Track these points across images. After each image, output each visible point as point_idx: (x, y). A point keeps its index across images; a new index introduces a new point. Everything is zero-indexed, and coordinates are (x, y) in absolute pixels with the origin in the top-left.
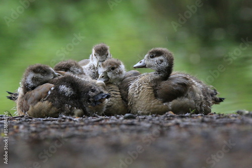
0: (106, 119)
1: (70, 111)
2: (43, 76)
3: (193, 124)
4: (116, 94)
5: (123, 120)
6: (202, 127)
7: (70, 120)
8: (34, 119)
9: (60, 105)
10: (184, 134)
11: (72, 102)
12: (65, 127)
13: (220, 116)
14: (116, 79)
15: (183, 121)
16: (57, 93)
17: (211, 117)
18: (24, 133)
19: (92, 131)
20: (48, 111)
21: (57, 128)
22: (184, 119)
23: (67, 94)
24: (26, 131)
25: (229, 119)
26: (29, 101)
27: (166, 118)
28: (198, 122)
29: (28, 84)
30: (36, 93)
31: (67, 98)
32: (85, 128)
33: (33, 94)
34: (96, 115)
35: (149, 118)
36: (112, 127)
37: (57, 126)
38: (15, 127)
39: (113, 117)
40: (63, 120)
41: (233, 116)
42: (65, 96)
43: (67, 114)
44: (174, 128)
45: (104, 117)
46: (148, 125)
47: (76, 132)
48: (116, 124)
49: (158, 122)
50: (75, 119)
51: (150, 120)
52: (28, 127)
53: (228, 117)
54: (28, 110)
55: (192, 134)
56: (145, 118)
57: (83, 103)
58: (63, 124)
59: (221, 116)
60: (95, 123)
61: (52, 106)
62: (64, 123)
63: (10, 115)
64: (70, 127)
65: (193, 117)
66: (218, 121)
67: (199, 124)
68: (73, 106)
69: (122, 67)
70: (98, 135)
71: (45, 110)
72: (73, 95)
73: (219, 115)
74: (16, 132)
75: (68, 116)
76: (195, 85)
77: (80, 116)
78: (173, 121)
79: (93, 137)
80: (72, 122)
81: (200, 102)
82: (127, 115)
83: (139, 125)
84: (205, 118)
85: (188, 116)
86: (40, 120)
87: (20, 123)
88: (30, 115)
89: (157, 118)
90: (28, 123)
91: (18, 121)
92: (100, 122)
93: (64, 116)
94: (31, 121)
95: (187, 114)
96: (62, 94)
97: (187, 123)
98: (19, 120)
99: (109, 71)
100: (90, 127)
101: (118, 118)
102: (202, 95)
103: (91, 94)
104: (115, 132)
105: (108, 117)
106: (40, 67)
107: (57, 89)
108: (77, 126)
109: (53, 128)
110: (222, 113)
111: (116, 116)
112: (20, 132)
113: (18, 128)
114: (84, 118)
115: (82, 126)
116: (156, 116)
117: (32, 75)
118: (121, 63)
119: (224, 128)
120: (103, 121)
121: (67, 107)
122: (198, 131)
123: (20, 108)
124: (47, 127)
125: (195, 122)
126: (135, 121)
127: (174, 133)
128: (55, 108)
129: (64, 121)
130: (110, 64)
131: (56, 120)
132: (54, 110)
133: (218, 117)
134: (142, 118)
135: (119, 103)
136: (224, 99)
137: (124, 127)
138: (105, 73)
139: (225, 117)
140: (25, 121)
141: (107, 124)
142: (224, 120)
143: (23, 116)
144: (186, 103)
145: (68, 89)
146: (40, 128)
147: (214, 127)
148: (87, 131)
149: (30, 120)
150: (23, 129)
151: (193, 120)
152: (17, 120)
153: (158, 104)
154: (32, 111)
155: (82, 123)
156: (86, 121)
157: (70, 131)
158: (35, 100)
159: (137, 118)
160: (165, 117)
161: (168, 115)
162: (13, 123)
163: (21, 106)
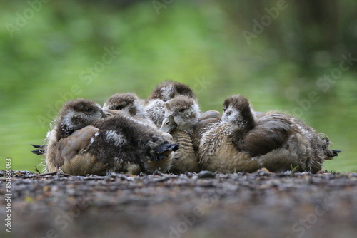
0: (173, 178)
1: (121, 166)
2: (88, 115)
3: (298, 186)
4: (187, 145)
5: (197, 180)
6: (310, 191)
7: (123, 179)
8: (71, 178)
9: (107, 158)
10: (287, 201)
11: (124, 154)
12: (116, 190)
13: (335, 176)
14: (186, 125)
15: (283, 182)
16: (102, 142)
17: (322, 177)
18: (59, 197)
19: (154, 195)
20: (91, 168)
21: (105, 191)
22: (284, 179)
23: (117, 144)
24: (60, 194)
25: (347, 180)
26: (64, 152)
27: (258, 178)
28: (304, 183)
29: (65, 126)
30: (73, 140)
31: (117, 149)
32: (144, 190)
33: (69, 142)
34: (159, 172)
35: (234, 178)
36: (182, 190)
37: (104, 187)
38: (45, 188)
39: (182, 175)
40: (112, 179)
41: (354, 176)
42: (114, 146)
43: (118, 171)
44: (271, 192)
45: (169, 176)
46: (234, 187)
47: (132, 197)
48: (187, 185)
49: (247, 183)
50: (129, 178)
51: (236, 180)
52: (63, 189)
53: (347, 177)
54: (62, 164)
55: (297, 201)
56: (228, 178)
57: (140, 157)
58: (113, 185)
59: (337, 175)
60: (158, 184)
61: (97, 161)
62: (113, 183)
63: (38, 171)
64: (123, 189)
65: (296, 177)
66: (332, 182)
67: (306, 186)
68: (125, 160)
69: (196, 107)
70: (164, 201)
71: (85, 167)
72: (126, 145)
73: (334, 174)
74: (47, 196)
75: (119, 173)
76: (300, 133)
77: (136, 173)
78: (269, 183)
79: (157, 204)
80: (125, 182)
81: (306, 158)
82: (203, 173)
83: (221, 188)
84: (314, 178)
85: (289, 176)
86: (80, 179)
87: (52, 183)
88: (64, 172)
89: (245, 177)
90: (63, 182)
91: (49, 181)
92: (165, 183)
93: (114, 174)
94: (67, 180)
95: (288, 172)
96: (110, 143)
97: (290, 185)
98: (51, 178)
99: (176, 115)
100: (151, 190)
101: (190, 177)
102: (309, 148)
103: (151, 144)
104: (188, 197)
105: (176, 176)
106: (83, 104)
107: (102, 135)
108: (132, 189)
109: (98, 190)
110: (337, 172)
111: (187, 175)
112: (53, 196)
113: (49, 190)
114: (142, 176)
115: (140, 187)
116: (243, 175)
117: (72, 114)
118: (194, 102)
119: (343, 193)
120: (169, 182)
121: (118, 161)
122: (305, 196)
123: (51, 161)
124: (91, 188)
125: (299, 183)
126: (215, 182)
127: (272, 199)
128: (101, 164)
129: (113, 181)
130: (178, 104)
131: (103, 179)
132: (99, 166)
133: (332, 176)
134: (224, 178)
135: (190, 157)
136: (338, 152)
137: (199, 189)
138: (171, 117)
139: (342, 177)
140: (59, 180)
141: (175, 185)
142: (341, 181)
143: (55, 173)
144: (284, 157)
145: (119, 135)
146: (81, 190)
147: (328, 191)
148: (148, 196)
149: (66, 178)
150: (56, 191)
151: (297, 180)
152: (47, 178)
153: (244, 159)
154: (68, 167)
155: (140, 184)
156: (145, 181)
157: (123, 195)
158: (71, 151)
159: (217, 177)
160: (257, 176)
161: (261, 174)
162: (42, 182)
163: (53, 158)
